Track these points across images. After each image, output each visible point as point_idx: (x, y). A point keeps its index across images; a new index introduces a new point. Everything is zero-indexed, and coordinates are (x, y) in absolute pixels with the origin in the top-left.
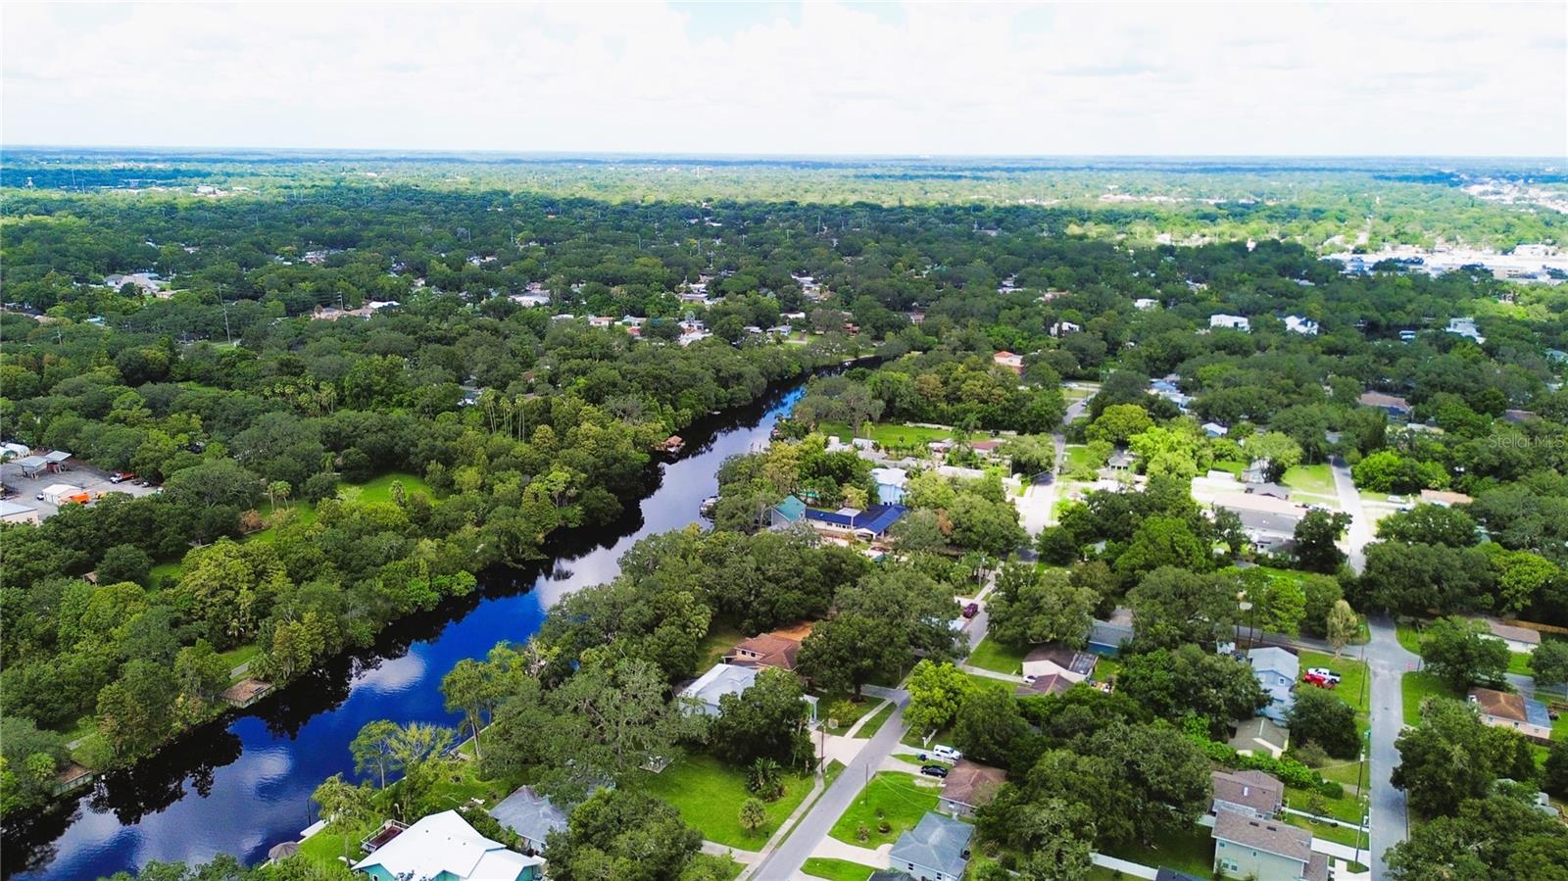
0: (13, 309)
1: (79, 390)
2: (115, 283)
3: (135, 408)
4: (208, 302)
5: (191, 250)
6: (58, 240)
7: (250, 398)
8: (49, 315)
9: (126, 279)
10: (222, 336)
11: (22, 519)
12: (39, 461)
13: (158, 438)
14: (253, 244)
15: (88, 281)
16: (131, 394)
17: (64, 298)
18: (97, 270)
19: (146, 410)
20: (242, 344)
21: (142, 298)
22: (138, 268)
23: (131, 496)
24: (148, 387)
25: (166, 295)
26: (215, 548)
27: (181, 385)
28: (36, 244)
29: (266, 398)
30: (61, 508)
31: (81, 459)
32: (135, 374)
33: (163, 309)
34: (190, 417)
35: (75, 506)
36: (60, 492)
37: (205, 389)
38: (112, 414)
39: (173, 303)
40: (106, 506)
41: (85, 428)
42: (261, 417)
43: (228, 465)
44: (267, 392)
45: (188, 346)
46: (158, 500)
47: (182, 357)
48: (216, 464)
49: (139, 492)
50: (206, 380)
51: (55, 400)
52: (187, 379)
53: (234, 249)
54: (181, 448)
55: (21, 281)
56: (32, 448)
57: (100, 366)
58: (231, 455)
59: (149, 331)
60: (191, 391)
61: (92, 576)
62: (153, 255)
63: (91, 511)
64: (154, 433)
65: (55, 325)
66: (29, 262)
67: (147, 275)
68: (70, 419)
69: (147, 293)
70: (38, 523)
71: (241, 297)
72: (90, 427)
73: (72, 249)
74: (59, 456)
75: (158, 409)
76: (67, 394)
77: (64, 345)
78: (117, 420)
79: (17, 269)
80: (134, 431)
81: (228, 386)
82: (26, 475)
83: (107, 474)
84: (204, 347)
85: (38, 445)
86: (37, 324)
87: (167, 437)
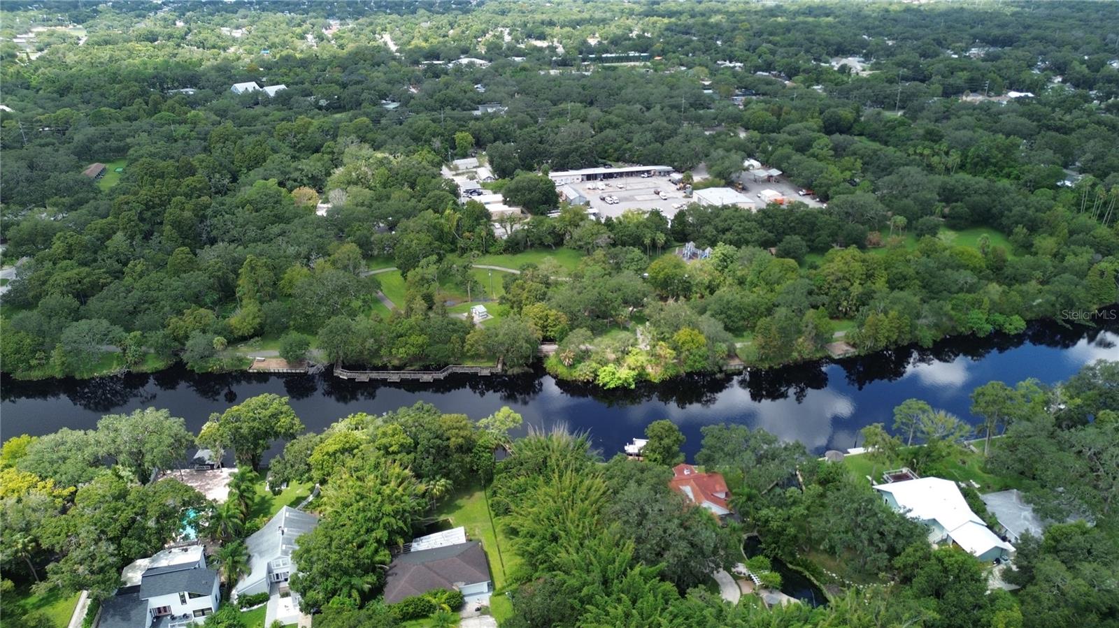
0: (775, 76)
1: (796, 132)
2: (836, 64)
3: (825, 149)
4: (891, 81)
5: (890, 43)
6: (810, 32)
7: (898, 154)
8: (794, 82)
9: (844, 61)
10: (893, 107)
11: (746, 207)
12: (763, 173)
13: (834, 172)
14: (934, 40)
15: (820, 61)
16: (825, 140)
17: (804, 71)
18: (828, 54)
19: (832, 153)
20: (905, 113)
21: (849, 74)
22: (852, 53)
23: (807, 206)
24: (837, 137)
25: (865, 74)
26: (847, 251)
27: (856, 138)
28: (798, 34)
29: (909, 155)
30: (768, 205)
31: (787, 177)
32: (832, 127)
33: (860, 82)
34: (856, 160)
35: (776, 205)
36: (770, 195)
37: (871, 143)
38: (811, 151)
39: (867, 80)
40: (794, 207)
41: (794, 157)
42: (901, 169)
43: (870, 198)
44: (911, 151)
45: (868, 111)
46: (821, 211)
47: (862, 119)
48: (863, 197)
49: (812, 204)
50: (873, 137)
51: (782, 136)
52: (861, 134)
53: (919, 43)
54: (845, 180)
55: (783, 57)
56: (762, 164)
57: (813, 118)
58: (874, 191)
59: (847, 98)
60: (861, 143)
61: (773, 250)
62: (864, 44)
63: (783, 210)
64: (832, 168)
65: (794, 88)
66: (791, 45)
67: (857, 59)
68: (787, 150)
69: (853, 71)
70: (754, 211)
71: (914, 79)
72: (797, 157)
73: (817, 38)
74: (775, 172)
75: (839, 151)
76: (789, 134)
77: (796, 103)
78: (813, 155)
79: (783, 50)
80: (821, 164)
81: (886, 143)
82: (755, 181)
83: (798, 188)
84: (879, 114)
85: (766, 164)
86: (784, 86)
87: (839, 172)
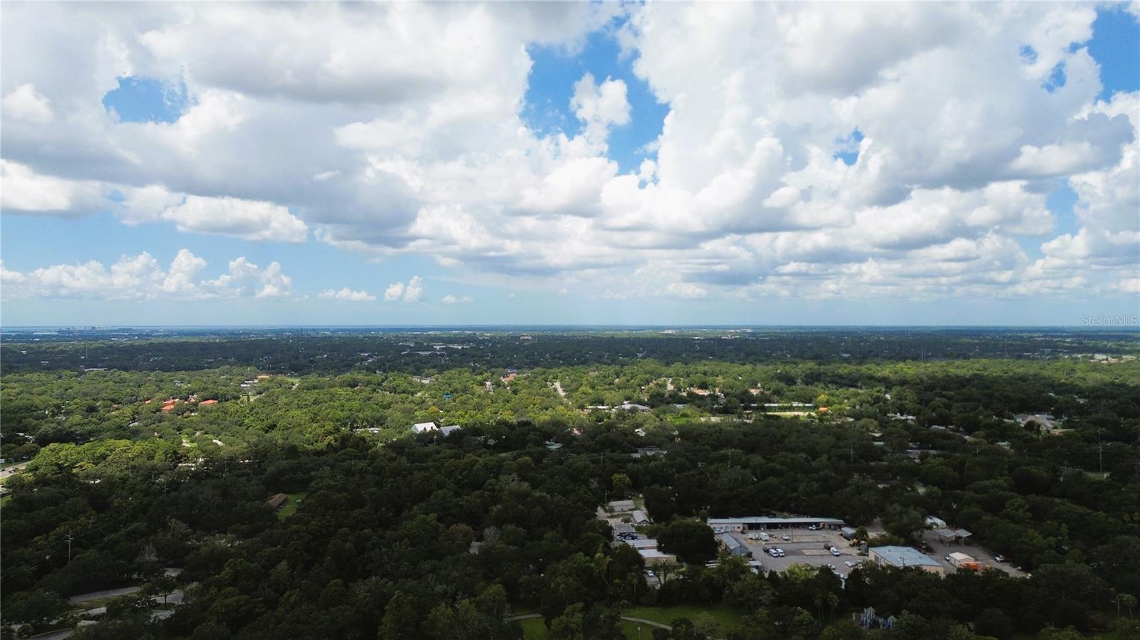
0: (952, 430)
1: (984, 490)
2: (1022, 421)
3: (1021, 511)
4: (1089, 440)
5: (1082, 401)
6: (988, 388)
7: (1111, 520)
8: (974, 436)
9: (1030, 418)
10: (1096, 468)
11: (933, 570)
12: (950, 534)
13: (1035, 537)
14: (1133, 399)
15: (1004, 417)
16: (1019, 500)
17: (986, 426)
18: (1011, 410)
19: (1029, 514)
20: (1111, 476)
21: (1039, 432)
22: (1040, 410)
23: (1007, 574)
24: (1034, 498)
25: (1057, 432)
26: (1064, 633)
27: (1057, 500)
28: (974, 389)
29: (1125, 522)
30: (959, 570)
31: (977, 540)
32: (1025, 485)
33: (1051, 440)
34: (1060, 525)
35: (967, 571)
36: (960, 558)
37: (1075, 506)
38: (1004, 511)
39: (1058, 437)
40: (991, 575)
41: (984, 518)
42: (1118, 537)
43: (1084, 569)
44: (1126, 517)
45: (1067, 471)
46: (1023, 580)
47: (1061, 479)
48: (1074, 566)
49: (1013, 572)
50: (1077, 499)
51: (969, 494)
52: (1062, 496)
53: (1116, 402)
54: (1050, 547)
55: (961, 412)
56: (948, 524)
57: (1001, 476)
58: (1088, 562)
59: (1040, 456)
60: (1062, 505)
61: (972, 625)
62: (1051, 402)
63: (978, 577)
64: (1031, 532)
65: (976, 443)
66: (967, 400)
67: (1046, 416)
68: (975, 509)
69: (1043, 429)
70: (943, 576)
71: (1116, 439)
72: (987, 518)
73: (996, 394)
74: (964, 533)
75: (1038, 514)
76: (976, 491)
77: (981, 458)
78: (1007, 517)
79: (959, 404)
80: (1018, 527)
81: (1095, 508)
82: (941, 541)
83: (994, 553)
84: (1080, 474)
85: (952, 523)
86: (965, 441)
87: (1040, 537)
